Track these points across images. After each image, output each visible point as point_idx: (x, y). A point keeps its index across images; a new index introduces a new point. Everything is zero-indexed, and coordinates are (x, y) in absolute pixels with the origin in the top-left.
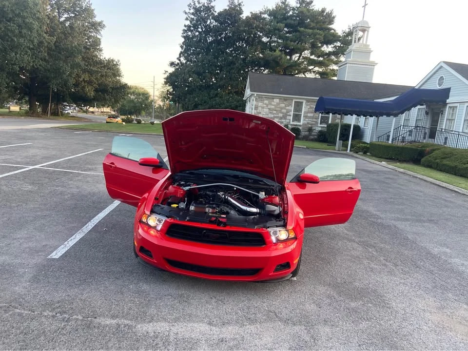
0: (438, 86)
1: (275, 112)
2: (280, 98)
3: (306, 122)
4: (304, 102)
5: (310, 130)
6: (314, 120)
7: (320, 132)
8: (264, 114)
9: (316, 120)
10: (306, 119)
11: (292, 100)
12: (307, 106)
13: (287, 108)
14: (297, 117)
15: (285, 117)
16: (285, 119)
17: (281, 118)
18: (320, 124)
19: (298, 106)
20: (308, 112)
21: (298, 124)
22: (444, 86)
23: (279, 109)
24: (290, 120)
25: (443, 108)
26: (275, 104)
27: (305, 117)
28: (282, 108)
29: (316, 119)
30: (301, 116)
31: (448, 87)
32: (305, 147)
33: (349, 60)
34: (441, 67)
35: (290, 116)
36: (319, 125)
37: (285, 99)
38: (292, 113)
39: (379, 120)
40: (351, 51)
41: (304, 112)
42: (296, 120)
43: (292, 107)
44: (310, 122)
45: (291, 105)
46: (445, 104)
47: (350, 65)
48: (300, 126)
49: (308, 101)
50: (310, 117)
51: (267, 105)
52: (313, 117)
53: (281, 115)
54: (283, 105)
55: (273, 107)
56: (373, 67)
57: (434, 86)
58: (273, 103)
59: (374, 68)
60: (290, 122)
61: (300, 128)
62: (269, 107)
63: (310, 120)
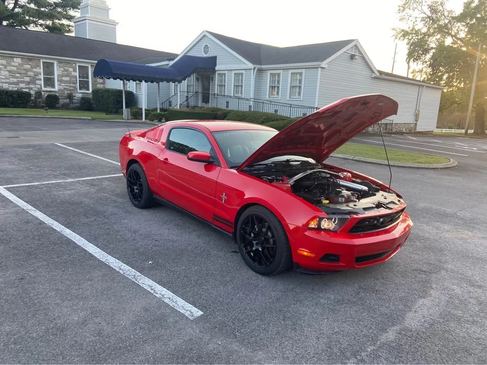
0: (204, 54)
1: (18, 75)
2: (23, 58)
3: (62, 88)
4: (56, 63)
5: (70, 97)
6: (72, 85)
7: (83, 99)
8: (3, 77)
9: (74, 85)
10: (61, 84)
11: (39, 60)
12: (60, 68)
13: (34, 70)
14: (49, 82)
15: (33, 81)
16: (35, 84)
17: (28, 83)
18: (80, 89)
19: (48, 68)
20: (62, 76)
21: (52, 89)
22: (210, 54)
23: (24, 72)
24: (41, 85)
25: (212, 74)
26: (17, 64)
27: (60, 81)
28: (27, 70)
29: (73, 83)
30: (54, 81)
31: (215, 55)
32: (90, 118)
33: (87, 15)
34: (205, 35)
35: (40, 80)
36: (79, 91)
37: (30, 59)
38: (42, 77)
39: (160, 86)
40: (87, 6)
41: (58, 75)
42: (49, 85)
43: (40, 69)
44: (67, 87)
45: (39, 66)
46: (214, 71)
47: (89, 21)
48: (56, 92)
49: (60, 62)
50: (66, 82)
51: (6, 67)
52: (70, 81)
53: (27, 79)
54: (28, 67)
55: (15, 69)
56: (114, 26)
57: (199, 53)
58: (13, 64)
59: (115, 28)
60: (41, 88)
61: (57, 94)
62: (8, 68)
63: (67, 84)
